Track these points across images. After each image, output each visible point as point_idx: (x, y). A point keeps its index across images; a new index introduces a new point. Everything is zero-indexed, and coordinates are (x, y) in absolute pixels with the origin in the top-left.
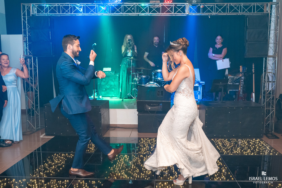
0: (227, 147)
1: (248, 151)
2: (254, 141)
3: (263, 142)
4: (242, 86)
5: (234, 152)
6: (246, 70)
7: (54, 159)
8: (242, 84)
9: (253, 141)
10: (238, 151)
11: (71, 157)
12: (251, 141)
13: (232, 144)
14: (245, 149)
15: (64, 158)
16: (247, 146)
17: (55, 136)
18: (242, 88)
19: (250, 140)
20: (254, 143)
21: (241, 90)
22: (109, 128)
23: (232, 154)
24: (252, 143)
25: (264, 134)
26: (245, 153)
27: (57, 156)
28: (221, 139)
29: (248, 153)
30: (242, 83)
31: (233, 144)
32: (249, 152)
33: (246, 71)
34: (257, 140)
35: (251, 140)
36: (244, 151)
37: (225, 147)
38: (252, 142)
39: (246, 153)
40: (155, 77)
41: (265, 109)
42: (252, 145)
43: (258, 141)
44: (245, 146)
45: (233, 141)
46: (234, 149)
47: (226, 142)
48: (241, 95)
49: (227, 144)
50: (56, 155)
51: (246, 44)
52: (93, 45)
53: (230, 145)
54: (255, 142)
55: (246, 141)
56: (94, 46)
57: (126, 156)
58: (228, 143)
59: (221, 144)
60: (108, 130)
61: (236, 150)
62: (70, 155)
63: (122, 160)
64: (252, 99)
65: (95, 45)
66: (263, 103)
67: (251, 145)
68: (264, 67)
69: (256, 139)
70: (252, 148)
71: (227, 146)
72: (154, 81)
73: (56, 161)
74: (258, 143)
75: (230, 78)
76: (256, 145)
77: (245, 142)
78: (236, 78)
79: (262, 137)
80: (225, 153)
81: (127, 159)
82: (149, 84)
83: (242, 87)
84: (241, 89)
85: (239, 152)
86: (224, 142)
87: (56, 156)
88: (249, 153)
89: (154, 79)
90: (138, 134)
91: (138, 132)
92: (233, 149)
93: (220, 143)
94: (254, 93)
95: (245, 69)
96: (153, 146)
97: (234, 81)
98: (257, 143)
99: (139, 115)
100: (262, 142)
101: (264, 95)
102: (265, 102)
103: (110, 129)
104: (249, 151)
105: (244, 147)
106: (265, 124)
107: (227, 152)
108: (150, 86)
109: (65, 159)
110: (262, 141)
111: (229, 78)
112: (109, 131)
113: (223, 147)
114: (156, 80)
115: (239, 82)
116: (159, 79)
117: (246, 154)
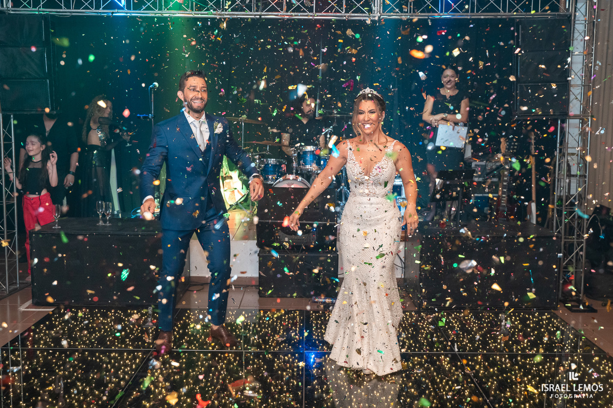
0: (472, 334)
1: (524, 342)
2: (536, 317)
3: (557, 321)
4: (505, 185)
5: (489, 346)
6: (516, 147)
7: (55, 366)
8: (505, 181)
9: (533, 317)
10: (500, 344)
11: (96, 360)
12: (529, 319)
13: (483, 325)
14: (515, 338)
15: (78, 364)
16: (520, 331)
17: (56, 307)
18: (505, 190)
19: (527, 316)
20: (537, 323)
21: (504, 196)
22: (189, 287)
23: (485, 352)
24: (533, 323)
25: (561, 301)
26: (516, 348)
27: (61, 359)
28: (458, 314)
29: (523, 349)
30: (506, 179)
31: (487, 326)
32: (525, 345)
33: (515, 151)
34: (545, 315)
35: (529, 316)
36: (513, 344)
37: (469, 333)
38: (533, 320)
39: (519, 347)
40: (299, 164)
41: (561, 241)
42: (533, 329)
43: (547, 319)
44: (515, 330)
45: (486, 319)
46: (491, 338)
47: (470, 320)
48: (504, 206)
49: (473, 326)
50: (60, 354)
51: (517, 87)
52: (151, 86)
53: (480, 329)
54: (539, 320)
55: (518, 318)
56: (152, 88)
57: (232, 356)
58: (475, 323)
59: (458, 327)
60: (187, 290)
61: (495, 342)
62: (95, 356)
63: (222, 367)
64: (528, 216)
65: (155, 86)
66: (557, 228)
67: (530, 327)
68: (558, 142)
69: (541, 314)
70: (533, 335)
71: (473, 331)
72: (297, 174)
73: (60, 371)
74: (548, 324)
75: (476, 165)
76: (542, 328)
77: (516, 320)
78: (492, 167)
79: (556, 308)
80: (470, 347)
81: (233, 365)
82: (284, 180)
83: (505, 188)
84: (503, 193)
85: (503, 345)
86: (466, 320)
87: (59, 358)
88: (526, 348)
89: (296, 167)
90: (259, 301)
91: (260, 297)
92: (488, 337)
93: (456, 323)
94: (533, 202)
95: (512, 145)
96: (296, 330)
97: (488, 174)
98: (544, 322)
99: (261, 255)
100: (555, 321)
101: (558, 208)
102: (561, 225)
103: (191, 288)
104: (527, 344)
105: (514, 332)
106: (561, 278)
107: (473, 346)
108: (288, 184)
109: (82, 365)
110: (556, 318)
111: (473, 165)
112: (188, 293)
113: (463, 334)
114: (301, 170)
115: (499, 176)
116: (307, 167)
117: (519, 350)
